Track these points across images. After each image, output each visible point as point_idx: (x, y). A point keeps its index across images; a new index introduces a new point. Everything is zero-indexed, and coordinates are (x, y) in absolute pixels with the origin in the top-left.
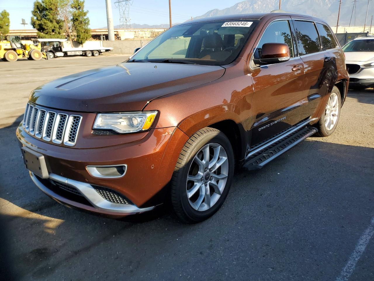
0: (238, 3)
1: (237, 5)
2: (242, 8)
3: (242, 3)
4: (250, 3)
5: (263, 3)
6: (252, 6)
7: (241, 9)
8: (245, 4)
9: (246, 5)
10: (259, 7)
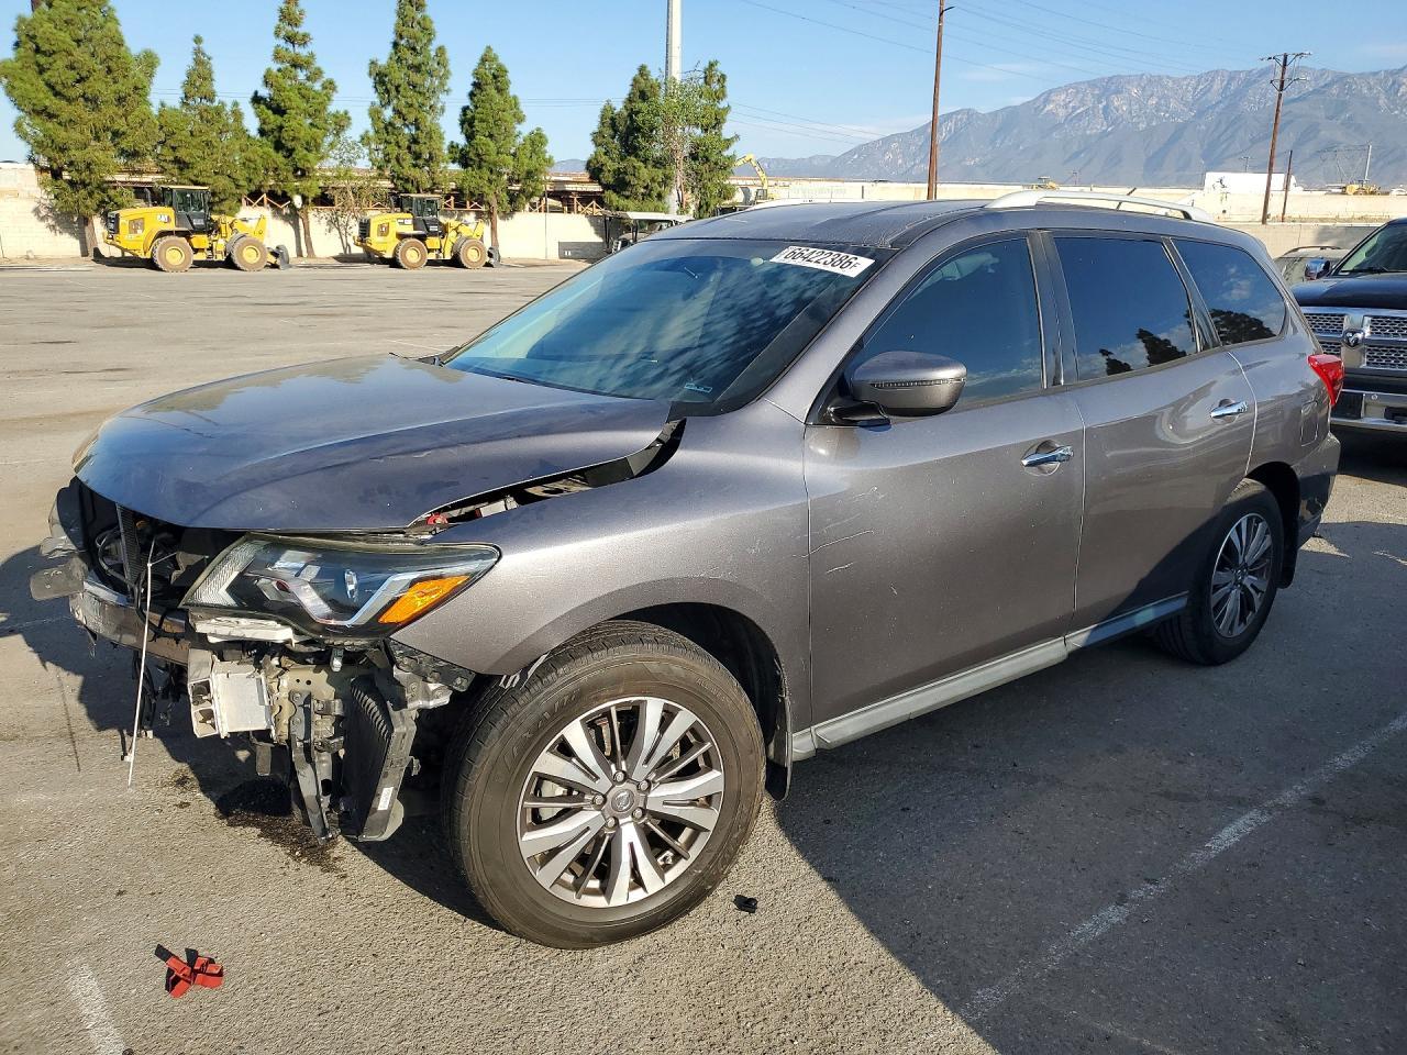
0: (1050, 92)
1: (1047, 97)
2: (1066, 106)
3: (1065, 89)
4: (1097, 92)
5: (1149, 93)
6: (1104, 103)
7: (1062, 112)
8: (1078, 92)
9: (1082, 99)
10: (1130, 105)
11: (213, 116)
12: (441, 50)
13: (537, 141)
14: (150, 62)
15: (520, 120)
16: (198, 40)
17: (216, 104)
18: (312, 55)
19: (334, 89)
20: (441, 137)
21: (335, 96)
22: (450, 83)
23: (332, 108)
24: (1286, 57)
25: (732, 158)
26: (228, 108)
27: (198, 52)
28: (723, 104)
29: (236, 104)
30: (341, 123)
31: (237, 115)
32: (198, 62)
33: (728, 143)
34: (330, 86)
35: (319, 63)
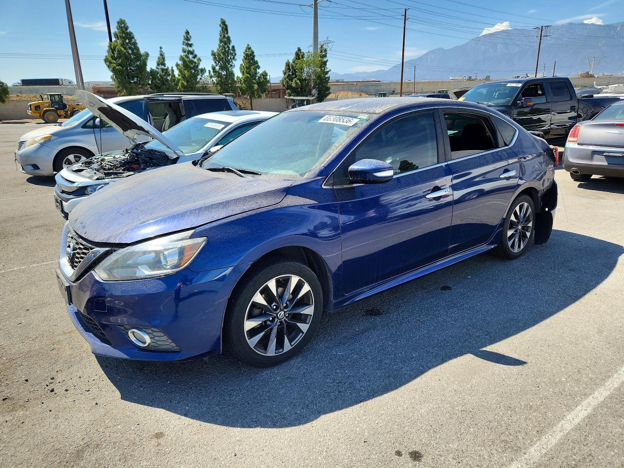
11: (166, 71)
12: (233, 47)
13: (265, 75)
14: (147, 55)
15: (259, 68)
16: (161, 48)
17: (166, 67)
18: (194, 51)
19: (200, 61)
20: (234, 75)
21: (201, 63)
22: (236, 57)
23: (200, 67)
24: (542, 27)
25: (329, 78)
26: (170, 69)
27: (161, 51)
28: (325, 59)
29: (172, 67)
30: (203, 71)
31: (173, 71)
32: (161, 55)
33: (327, 72)
34: (200, 60)
35: (196, 53)
